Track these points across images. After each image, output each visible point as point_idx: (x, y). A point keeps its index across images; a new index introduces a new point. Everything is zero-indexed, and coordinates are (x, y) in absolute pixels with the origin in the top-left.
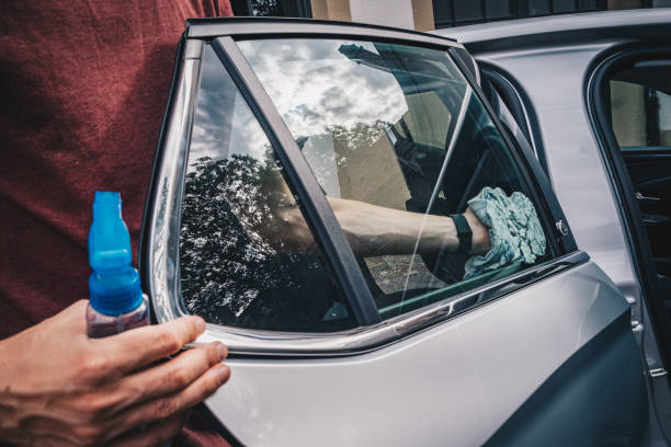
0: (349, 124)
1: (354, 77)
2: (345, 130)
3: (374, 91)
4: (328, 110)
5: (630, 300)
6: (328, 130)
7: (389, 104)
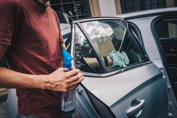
0: (99, 37)
1: (99, 26)
2: (98, 38)
3: (105, 29)
4: (93, 34)
5: (162, 71)
6: (94, 38)
7: (108, 31)
